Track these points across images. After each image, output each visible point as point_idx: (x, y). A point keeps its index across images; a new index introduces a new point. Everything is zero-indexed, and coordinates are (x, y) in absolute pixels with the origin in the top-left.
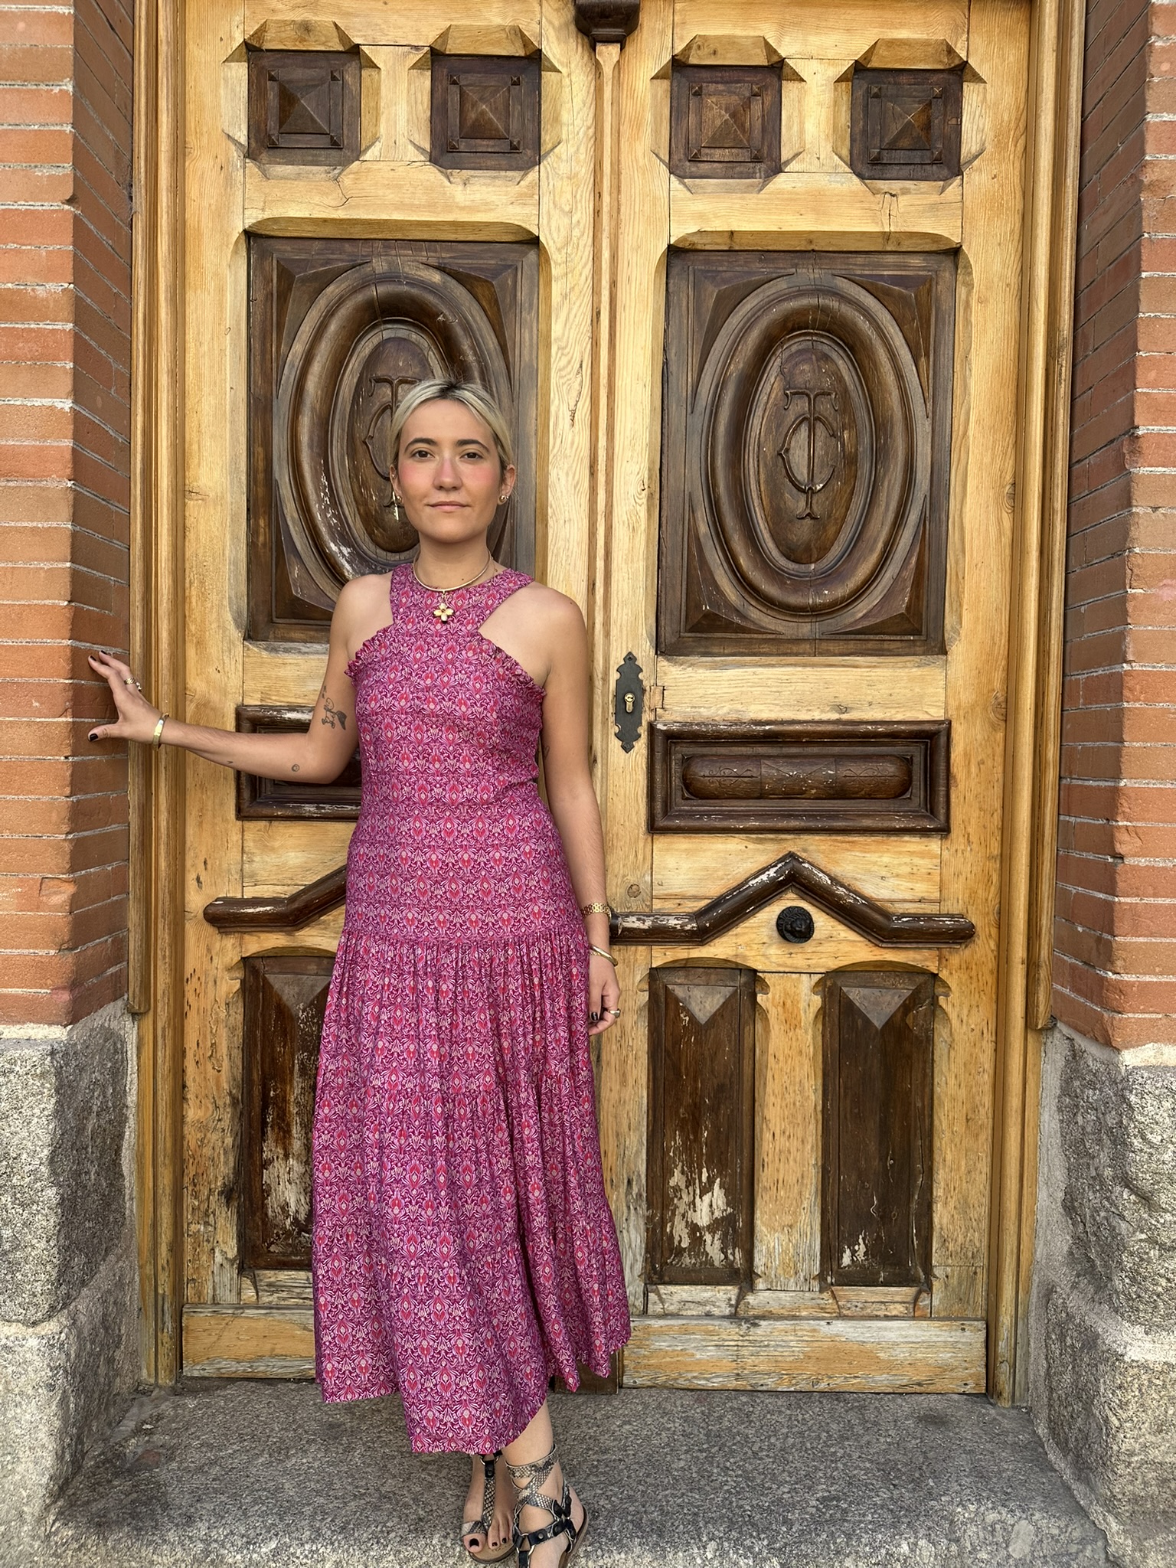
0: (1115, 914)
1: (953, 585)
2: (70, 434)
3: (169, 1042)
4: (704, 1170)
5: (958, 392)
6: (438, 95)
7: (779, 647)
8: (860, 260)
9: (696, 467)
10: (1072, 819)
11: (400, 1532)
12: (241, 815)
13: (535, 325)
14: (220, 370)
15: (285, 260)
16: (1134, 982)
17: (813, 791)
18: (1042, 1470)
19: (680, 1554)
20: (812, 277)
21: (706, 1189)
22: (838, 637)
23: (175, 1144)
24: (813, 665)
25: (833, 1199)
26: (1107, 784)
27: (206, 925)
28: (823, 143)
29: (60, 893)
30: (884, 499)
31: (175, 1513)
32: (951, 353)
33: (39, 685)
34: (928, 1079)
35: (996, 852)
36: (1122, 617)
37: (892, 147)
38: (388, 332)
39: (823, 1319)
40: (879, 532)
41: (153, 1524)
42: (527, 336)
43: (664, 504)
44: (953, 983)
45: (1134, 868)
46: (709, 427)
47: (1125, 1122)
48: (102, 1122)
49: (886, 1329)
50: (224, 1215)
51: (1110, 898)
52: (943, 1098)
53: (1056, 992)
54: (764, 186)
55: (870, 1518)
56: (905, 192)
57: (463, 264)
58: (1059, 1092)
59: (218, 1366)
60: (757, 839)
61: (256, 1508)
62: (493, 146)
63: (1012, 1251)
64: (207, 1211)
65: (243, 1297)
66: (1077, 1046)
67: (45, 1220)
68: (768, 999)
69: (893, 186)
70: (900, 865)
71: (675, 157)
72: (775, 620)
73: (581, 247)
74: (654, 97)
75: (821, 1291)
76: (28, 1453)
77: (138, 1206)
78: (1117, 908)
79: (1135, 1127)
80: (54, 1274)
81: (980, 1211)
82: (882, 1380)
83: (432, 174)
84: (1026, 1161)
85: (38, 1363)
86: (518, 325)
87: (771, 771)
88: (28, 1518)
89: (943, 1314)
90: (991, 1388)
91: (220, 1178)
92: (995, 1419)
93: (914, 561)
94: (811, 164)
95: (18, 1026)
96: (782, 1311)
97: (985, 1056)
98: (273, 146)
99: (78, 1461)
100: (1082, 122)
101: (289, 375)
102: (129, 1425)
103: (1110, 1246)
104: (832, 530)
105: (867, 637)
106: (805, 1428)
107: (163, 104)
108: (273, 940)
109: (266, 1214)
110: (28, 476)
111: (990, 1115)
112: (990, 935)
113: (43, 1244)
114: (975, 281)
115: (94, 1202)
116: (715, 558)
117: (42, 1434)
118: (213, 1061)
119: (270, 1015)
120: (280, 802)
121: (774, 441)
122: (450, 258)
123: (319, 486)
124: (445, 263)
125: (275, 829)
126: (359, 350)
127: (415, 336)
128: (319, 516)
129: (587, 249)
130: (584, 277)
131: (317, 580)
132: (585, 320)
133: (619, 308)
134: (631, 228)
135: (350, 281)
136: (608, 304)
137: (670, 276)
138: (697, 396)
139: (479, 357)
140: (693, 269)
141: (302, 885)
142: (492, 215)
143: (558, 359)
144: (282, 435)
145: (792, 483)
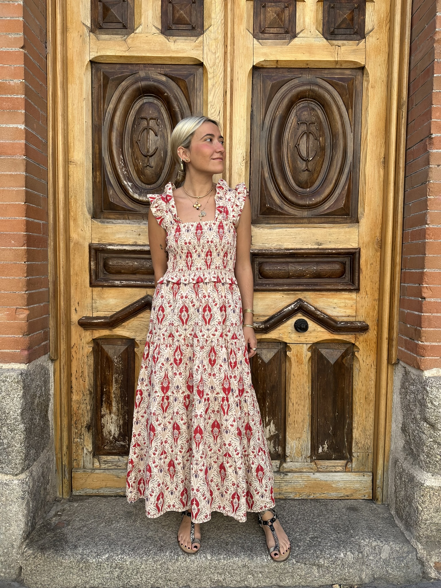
0: (422, 320)
1: (361, 197)
2: (24, 138)
3: (65, 371)
4: (267, 417)
5: (363, 122)
6: (164, 7)
7: (295, 221)
8: (326, 71)
9: (264, 151)
10: (406, 285)
11: (154, 551)
12: (92, 285)
13: (202, 97)
14: (81, 115)
15: (106, 72)
16: (429, 345)
17: (308, 275)
18: (393, 527)
19: (259, 558)
20: (308, 78)
21: (268, 424)
22: (318, 216)
23: (68, 409)
24: (308, 227)
25: (315, 428)
26: (419, 271)
27: (79, 327)
28: (312, 26)
29: (23, 314)
30: (335, 164)
31: (70, 545)
32: (361, 107)
33: (13, 234)
34: (351, 383)
35: (377, 298)
36: (425, 207)
37: (339, 28)
38: (145, 100)
39: (312, 472)
40: (333, 176)
41: (62, 548)
42: (199, 101)
43: (252, 165)
44: (360, 347)
45: (429, 302)
46: (269, 136)
47: (425, 397)
48: (41, 400)
49: (335, 476)
50: (87, 435)
51: (420, 314)
52: (356, 389)
53: (399, 350)
54: (289, 43)
55: (329, 544)
56: (344, 45)
57: (174, 73)
58: (400, 387)
59: (86, 491)
60: (287, 293)
61: (101, 542)
62: (185, 27)
63: (382, 447)
64: (81, 434)
65: (95, 466)
66: (407, 370)
67: (20, 436)
68: (291, 354)
69: (339, 43)
70: (340, 303)
71: (255, 32)
72: (294, 210)
73: (219, 66)
74: (247, 8)
75: (311, 462)
76: (15, 522)
77: (54, 432)
78: (423, 317)
79: (429, 399)
80: (23, 456)
81: (370, 432)
82: (334, 495)
83: (162, 38)
84: (388, 413)
85: (18, 489)
86: (195, 97)
87: (293, 268)
88: (15, 547)
89: (356, 470)
90: (374, 497)
91: (85, 422)
92: (375, 508)
93: (346, 187)
94: (307, 34)
95: (8, 364)
96: (296, 470)
97: (373, 374)
98: (101, 28)
99: (33, 526)
100: (412, 17)
101: (108, 117)
102: (53, 512)
103: (419, 444)
104: (316, 175)
105: (329, 216)
106: (305, 512)
107: (58, 11)
108: (105, 332)
109: (103, 435)
110: (8, 154)
111: (374, 396)
112: (375, 329)
113: (19, 445)
114: (370, 79)
115: (38, 430)
116: (271, 186)
117: (20, 516)
118: (82, 377)
119: (104, 360)
120: (106, 280)
121: (293, 141)
122: (170, 71)
123: (119, 159)
124: (167, 73)
125: (104, 290)
126: (134, 107)
127: (156, 101)
128: (119, 171)
129: (222, 67)
130: (220, 78)
131: (119, 196)
132: (221, 95)
133: (234, 90)
134: (239, 59)
135: (131, 80)
136: (230, 89)
137: (253, 78)
138: (264, 124)
139: (180, 109)
140: (263, 75)
141: (115, 312)
142: (185, 54)
143: (211, 110)
144: (105, 140)
145: (301, 157)
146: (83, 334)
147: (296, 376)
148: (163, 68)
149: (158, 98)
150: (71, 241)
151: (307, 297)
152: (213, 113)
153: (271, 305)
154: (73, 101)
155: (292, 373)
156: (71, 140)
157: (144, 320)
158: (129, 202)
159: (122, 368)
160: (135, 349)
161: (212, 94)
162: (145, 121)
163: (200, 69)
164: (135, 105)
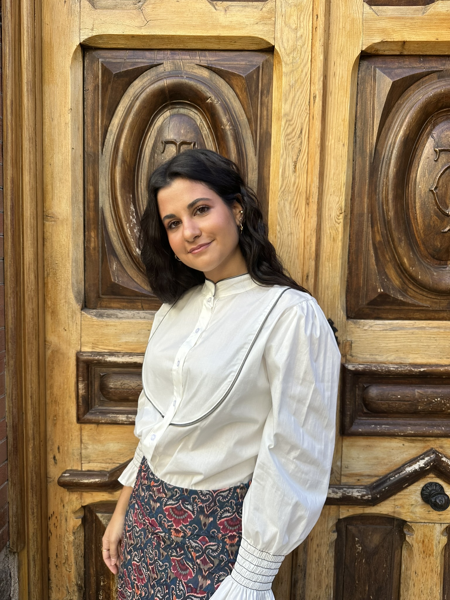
7: (426, 315)
12: (80, 420)
14: (65, 136)
15: (108, 63)
27: (60, 488)
38: (174, 110)
42: (265, 112)
43: (353, 222)
46: (384, 172)
54: (427, 10)
57: (224, 65)
60: (411, 440)
68: (412, 538)
72: (424, 298)
73: (303, 53)
83: (204, 4)
86: (259, 105)
101: (111, 138)
108: (101, 496)
118: (66, 565)
120: (104, 413)
121: (426, 182)
122: (215, 60)
123: (129, 212)
124: (212, 64)
125: (100, 429)
126: (155, 122)
127: (192, 113)
128: (129, 231)
129: (307, 54)
130: (304, 73)
131: (128, 271)
132: (305, 102)
133: (328, 94)
134: (337, 39)
135: (149, 77)
136: (322, 91)
137: (360, 72)
138: (376, 152)
139: (234, 127)
140: (375, 67)
141: (118, 463)
142: (244, 31)
143: (286, 128)
144: (105, 178)
145: (440, 209)
146: (67, 499)
147: (420, 574)
148: (205, 56)
149: (196, 108)
150: (47, 347)
151: (445, 446)
152: (292, 132)
153: (384, 459)
154: (51, 113)
155: (413, 569)
156: (48, 180)
161: (290, 101)
162: (172, 146)
163: (267, 57)
164: (156, 120)
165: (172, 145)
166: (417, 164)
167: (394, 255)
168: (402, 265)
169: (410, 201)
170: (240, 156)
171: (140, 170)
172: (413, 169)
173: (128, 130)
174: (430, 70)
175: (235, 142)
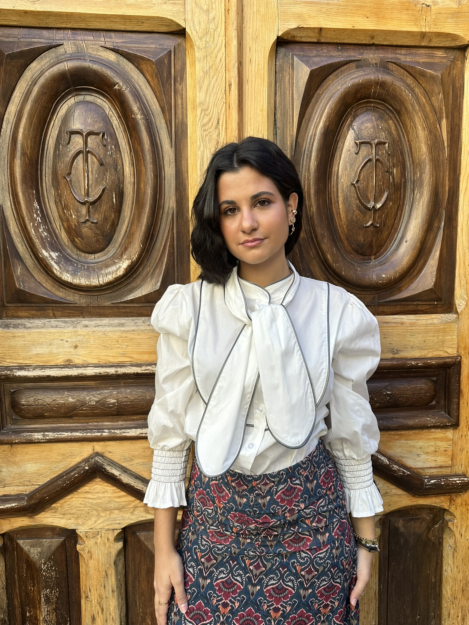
8: (403, 51)
17: (377, 405)
22: (390, 303)
38: (79, 97)
40: (417, 235)
42: (179, 100)
44: (457, 513)
46: (306, 166)
56: (435, 3)
57: (132, 48)
70: (428, 446)
73: (216, 37)
86: (173, 93)
104: (385, 234)
105: (408, 303)
108: (21, 522)
119: (22, 566)
120: (17, 432)
121: (348, 175)
122: (122, 42)
123: (32, 209)
124: (118, 47)
125: (15, 450)
126: (58, 110)
127: (99, 100)
128: (33, 232)
129: (220, 38)
130: (218, 59)
131: (36, 276)
132: (220, 91)
133: (244, 82)
134: (251, 23)
135: (48, 59)
136: (237, 79)
137: (277, 60)
138: (297, 144)
139: (146, 116)
140: (293, 55)
141: (37, 485)
142: (151, 11)
143: (202, 118)
144: (4, 173)
145: (362, 203)
148: (111, 38)
149: (104, 95)
152: (208, 123)
157: (91, 497)
158: (54, 287)
159: (56, 578)
160: (78, 547)
161: (204, 89)
162: (78, 137)
163: (179, 40)
164: (59, 107)
165: (78, 135)
166: (338, 157)
167: (318, 251)
168: (326, 261)
169: (332, 196)
170: (154, 147)
171: (44, 163)
172: (335, 162)
173: (26, 119)
174: (348, 59)
175: (147, 132)
